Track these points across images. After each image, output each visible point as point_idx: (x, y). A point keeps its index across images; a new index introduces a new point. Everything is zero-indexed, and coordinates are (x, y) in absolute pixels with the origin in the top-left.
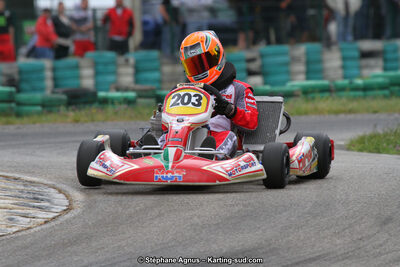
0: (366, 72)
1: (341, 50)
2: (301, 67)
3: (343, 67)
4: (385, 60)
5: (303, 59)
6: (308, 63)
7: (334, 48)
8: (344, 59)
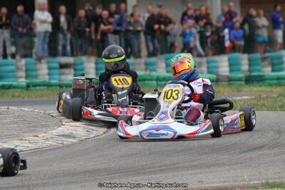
0: (63, 77)
1: (48, 63)
2: (23, 74)
3: (49, 74)
4: (75, 70)
5: (24, 68)
6: (27, 70)
7: (43, 61)
8: (49, 68)
